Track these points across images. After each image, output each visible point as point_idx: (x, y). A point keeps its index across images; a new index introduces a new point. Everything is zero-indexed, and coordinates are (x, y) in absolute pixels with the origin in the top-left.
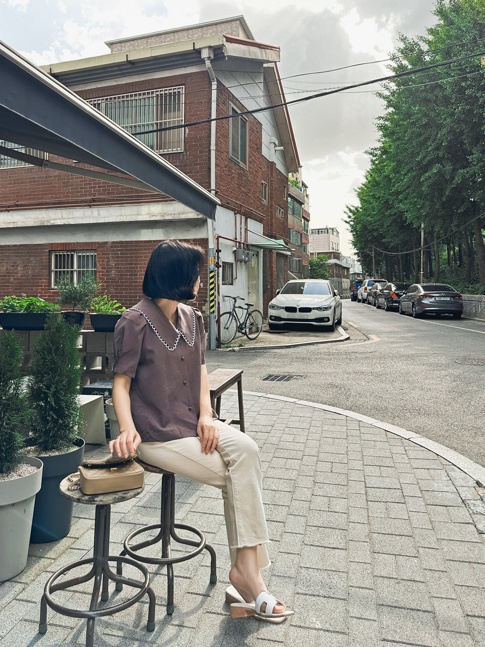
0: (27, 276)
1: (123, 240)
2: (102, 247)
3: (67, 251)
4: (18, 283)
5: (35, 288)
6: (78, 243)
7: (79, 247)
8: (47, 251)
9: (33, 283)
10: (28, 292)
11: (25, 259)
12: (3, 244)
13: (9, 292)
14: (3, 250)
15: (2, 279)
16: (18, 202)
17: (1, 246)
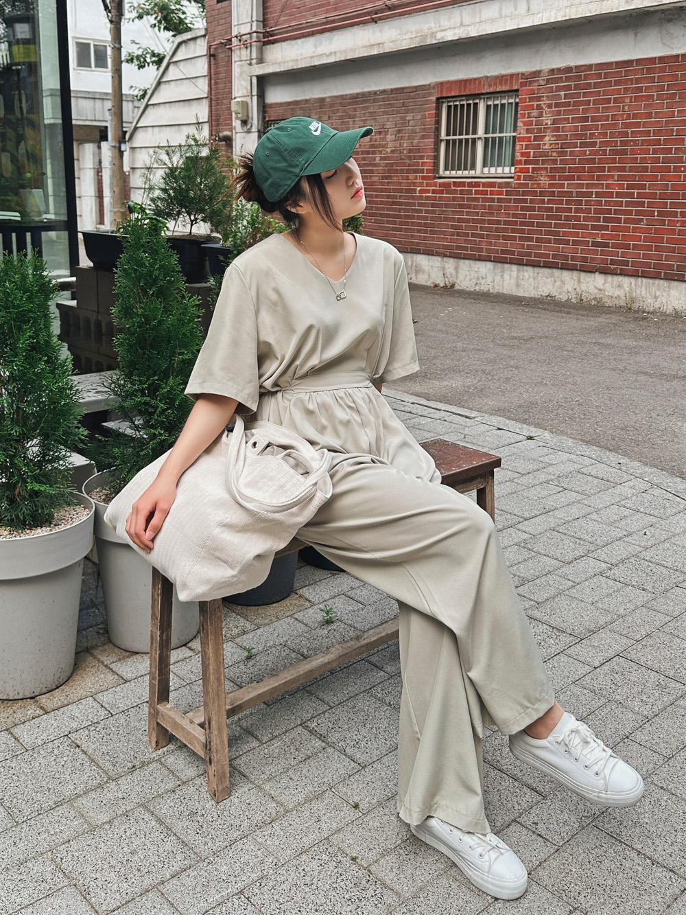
0: (401, 153)
1: (572, 64)
2: (531, 83)
3: (468, 96)
4: (387, 165)
5: (411, 176)
6: (487, 77)
7: (486, 87)
8: (434, 98)
9: (410, 165)
10: (400, 184)
11: (398, 119)
12: (366, 90)
13: (373, 183)
14: (366, 102)
15: (364, 159)
16: (390, 1)
17: (363, 94)
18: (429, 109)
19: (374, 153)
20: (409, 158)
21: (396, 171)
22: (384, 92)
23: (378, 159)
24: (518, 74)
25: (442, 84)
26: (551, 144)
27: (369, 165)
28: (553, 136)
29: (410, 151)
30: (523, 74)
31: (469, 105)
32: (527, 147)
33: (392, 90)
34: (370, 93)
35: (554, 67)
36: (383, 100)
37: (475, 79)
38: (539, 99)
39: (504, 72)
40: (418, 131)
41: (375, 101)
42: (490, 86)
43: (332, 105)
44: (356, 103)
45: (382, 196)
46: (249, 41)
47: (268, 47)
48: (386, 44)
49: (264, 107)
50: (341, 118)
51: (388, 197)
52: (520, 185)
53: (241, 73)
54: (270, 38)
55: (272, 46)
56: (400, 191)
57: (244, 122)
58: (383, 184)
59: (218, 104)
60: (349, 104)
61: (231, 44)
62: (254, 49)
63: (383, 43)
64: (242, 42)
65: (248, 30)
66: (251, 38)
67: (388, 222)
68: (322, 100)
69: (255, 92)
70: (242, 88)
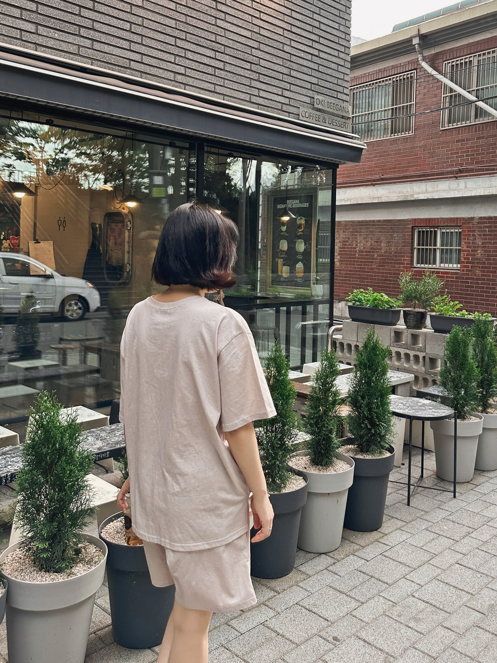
0: (390, 253)
1: (492, 215)
2: (468, 223)
3: (431, 227)
4: (381, 259)
5: (397, 266)
6: (442, 218)
7: (442, 223)
8: (410, 226)
9: (395, 260)
10: (390, 270)
11: (388, 235)
12: (367, 219)
13: (373, 269)
14: (368, 225)
15: (366, 255)
16: (383, 175)
17: (366, 221)
18: (407, 232)
19: (373, 252)
20: (396, 256)
21: (387, 263)
22: (379, 221)
23: (376, 256)
24: (461, 218)
25: (415, 219)
26: (481, 254)
27: (370, 259)
28: (482, 250)
29: (396, 253)
30: (463, 218)
31: (431, 231)
32: (467, 255)
33: (384, 220)
34: (370, 221)
35: (482, 216)
36: (378, 225)
37: (435, 219)
38: (474, 231)
39: (452, 216)
40: (401, 242)
41: (373, 225)
42: (444, 223)
44: (362, 225)
45: (379, 276)
48: (382, 198)
50: (352, 232)
51: (382, 276)
52: (464, 274)
56: (390, 273)
60: (357, 226)
63: (379, 197)
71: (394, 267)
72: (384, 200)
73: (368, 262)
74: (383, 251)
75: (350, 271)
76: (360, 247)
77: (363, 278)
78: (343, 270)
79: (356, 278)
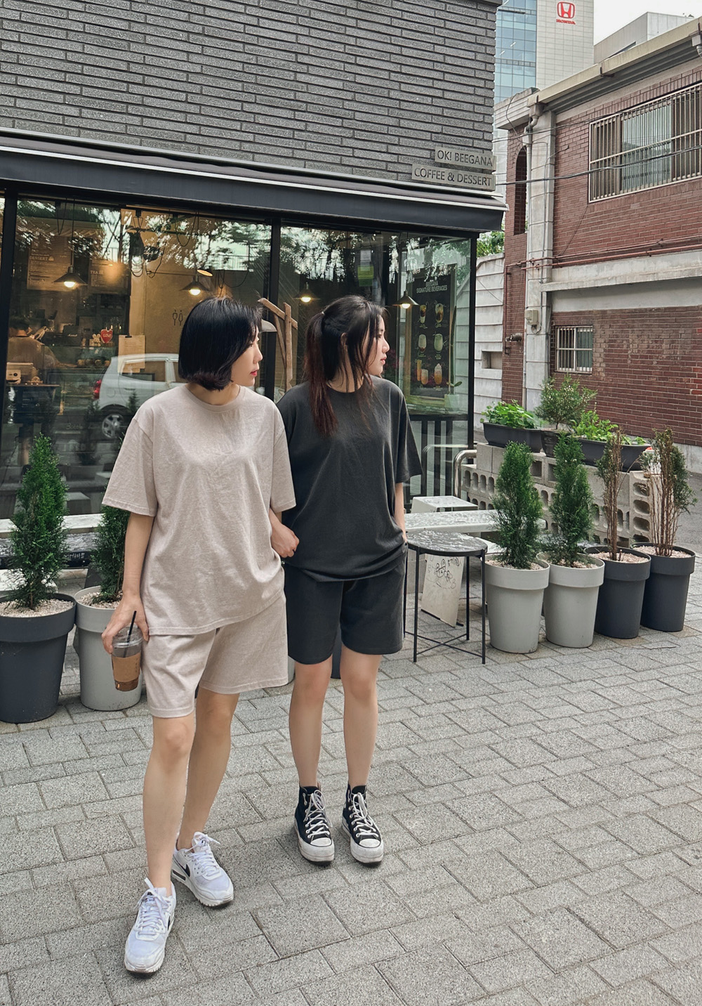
0: (675, 359)
4: (663, 368)
5: (685, 379)
9: (683, 370)
10: (675, 385)
11: (672, 332)
12: (643, 307)
13: (651, 383)
14: (643, 316)
15: (643, 362)
16: (662, 240)
17: (641, 311)
18: (699, 326)
19: (651, 357)
20: (683, 364)
21: (671, 374)
22: (658, 310)
23: (655, 363)
27: (647, 367)
29: (683, 358)
33: (666, 309)
34: (646, 309)
36: (658, 316)
40: (689, 342)
41: (650, 316)
43: (613, 317)
44: (635, 316)
45: (659, 395)
46: (541, 265)
47: (557, 269)
48: (660, 274)
49: (552, 316)
50: (621, 327)
51: (665, 395)
53: (533, 289)
54: (559, 264)
55: (560, 269)
56: (675, 391)
57: (534, 327)
58: (660, 384)
59: (511, 311)
60: (628, 317)
61: (525, 266)
62: (545, 271)
63: (657, 273)
64: (535, 266)
65: (541, 257)
66: (543, 263)
67: (665, 417)
68: (604, 312)
69: (545, 304)
70: (533, 300)
71: (681, 381)
72: (662, 277)
73: (644, 372)
74: (664, 356)
75: (620, 386)
76: (633, 349)
77: (638, 398)
78: (611, 385)
79: (628, 397)
